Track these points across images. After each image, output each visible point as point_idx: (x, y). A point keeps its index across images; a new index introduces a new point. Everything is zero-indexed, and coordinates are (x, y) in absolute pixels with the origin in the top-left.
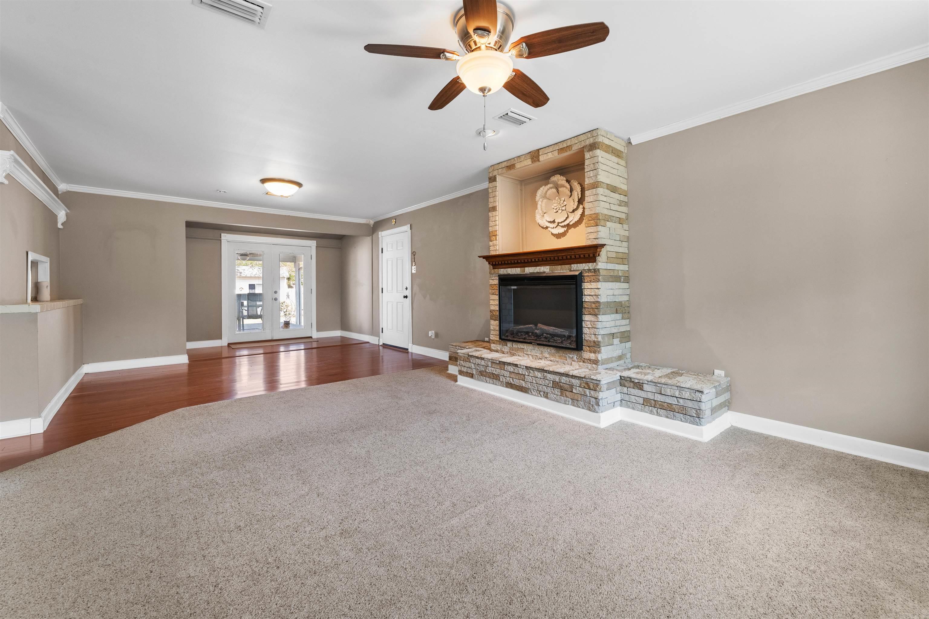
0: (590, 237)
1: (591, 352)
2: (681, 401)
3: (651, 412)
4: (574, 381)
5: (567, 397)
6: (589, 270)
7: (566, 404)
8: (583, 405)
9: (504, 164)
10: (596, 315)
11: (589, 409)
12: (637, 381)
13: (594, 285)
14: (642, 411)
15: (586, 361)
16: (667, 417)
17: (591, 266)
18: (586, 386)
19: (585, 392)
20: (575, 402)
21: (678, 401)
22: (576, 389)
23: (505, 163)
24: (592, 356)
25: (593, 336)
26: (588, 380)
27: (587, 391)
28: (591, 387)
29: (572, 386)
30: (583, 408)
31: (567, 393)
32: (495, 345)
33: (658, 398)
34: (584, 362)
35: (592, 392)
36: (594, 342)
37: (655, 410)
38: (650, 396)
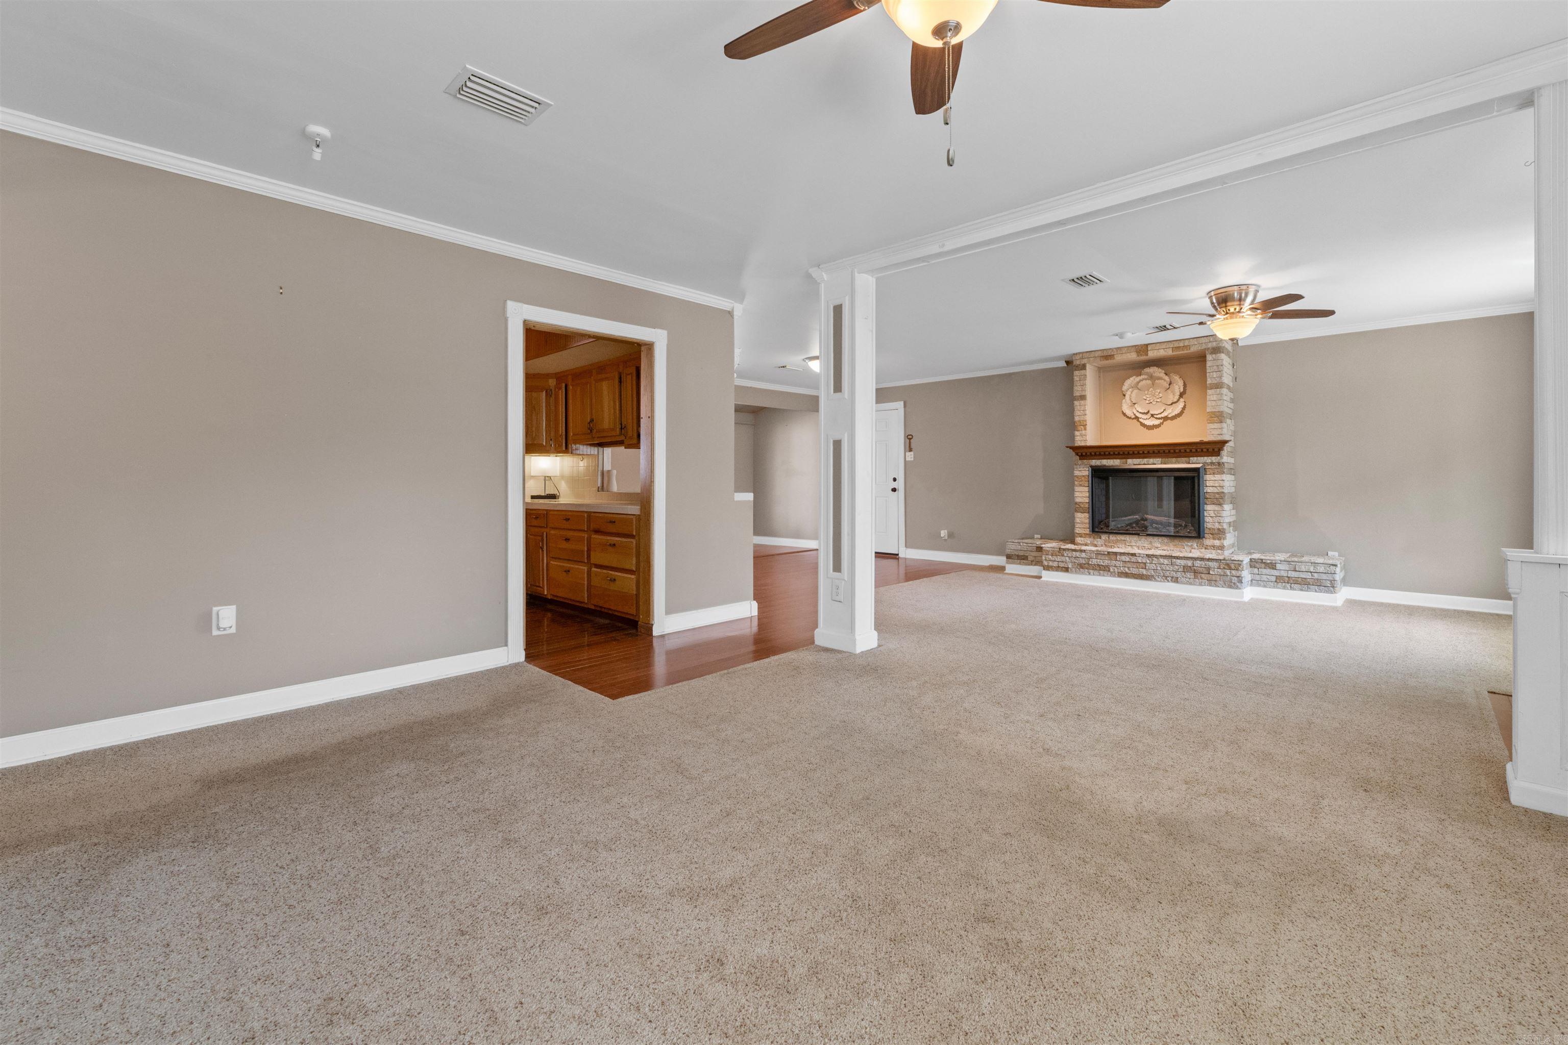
0: (1213, 432)
1: (1214, 539)
2: (1316, 575)
3: (1284, 588)
4: (1210, 564)
5: (1202, 578)
6: (1212, 463)
7: (1202, 585)
8: (1223, 584)
9: (1097, 354)
10: (1220, 504)
11: (1230, 587)
12: (1269, 562)
13: (1218, 477)
14: (1274, 587)
15: (1209, 547)
16: (1302, 590)
17: (1214, 459)
18: (1226, 567)
19: (1225, 573)
20: (1212, 582)
21: (1312, 575)
22: (1214, 571)
23: (1100, 352)
24: (1217, 543)
25: (1217, 524)
26: (1228, 562)
27: (1228, 572)
28: (1233, 566)
29: (1209, 569)
30: (1223, 587)
31: (1203, 575)
32: (1082, 539)
33: (1293, 574)
34: (1206, 549)
35: (1233, 572)
36: (1219, 529)
37: (1288, 586)
38: (1284, 574)
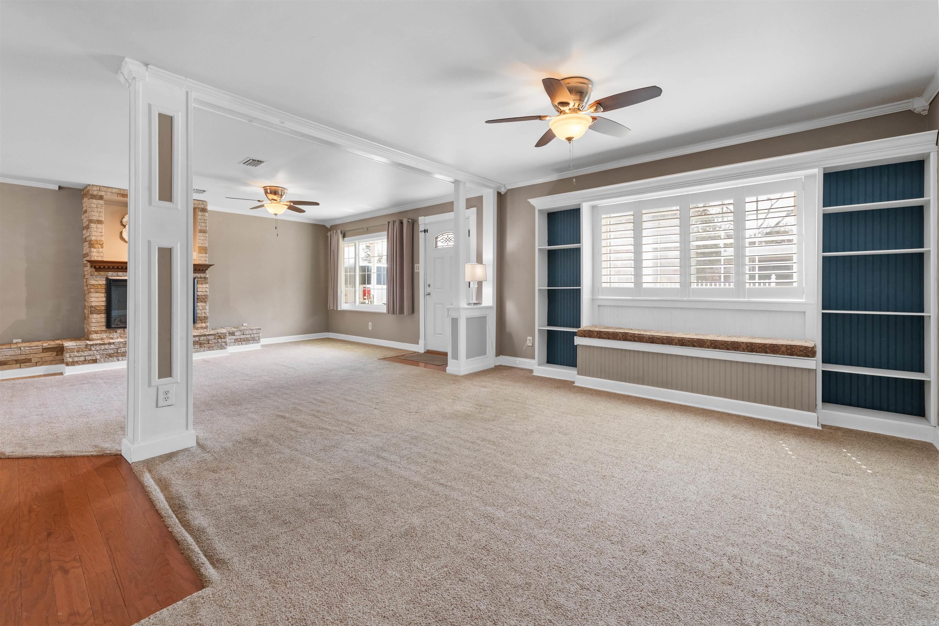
0: (201, 259)
1: (202, 323)
2: (252, 335)
3: (239, 345)
4: (210, 337)
5: (204, 347)
6: (201, 278)
7: (205, 351)
8: (217, 348)
9: (114, 191)
10: (205, 302)
11: (221, 349)
12: (231, 332)
13: (204, 286)
14: (234, 345)
15: (199, 328)
16: (246, 344)
17: (202, 275)
18: (219, 338)
19: (218, 341)
20: (210, 348)
21: (251, 336)
22: (212, 341)
23: (117, 190)
24: (204, 325)
25: (203, 314)
26: (219, 335)
27: (220, 340)
28: (222, 337)
29: (208, 341)
30: (217, 350)
31: (205, 345)
33: (242, 337)
34: (197, 329)
35: (223, 340)
36: (205, 317)
37: (240, 343)
38: (238, 337)
